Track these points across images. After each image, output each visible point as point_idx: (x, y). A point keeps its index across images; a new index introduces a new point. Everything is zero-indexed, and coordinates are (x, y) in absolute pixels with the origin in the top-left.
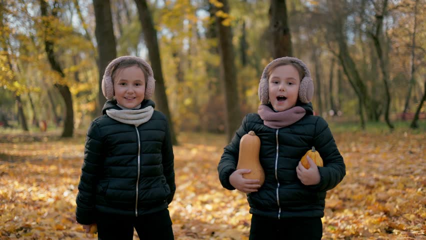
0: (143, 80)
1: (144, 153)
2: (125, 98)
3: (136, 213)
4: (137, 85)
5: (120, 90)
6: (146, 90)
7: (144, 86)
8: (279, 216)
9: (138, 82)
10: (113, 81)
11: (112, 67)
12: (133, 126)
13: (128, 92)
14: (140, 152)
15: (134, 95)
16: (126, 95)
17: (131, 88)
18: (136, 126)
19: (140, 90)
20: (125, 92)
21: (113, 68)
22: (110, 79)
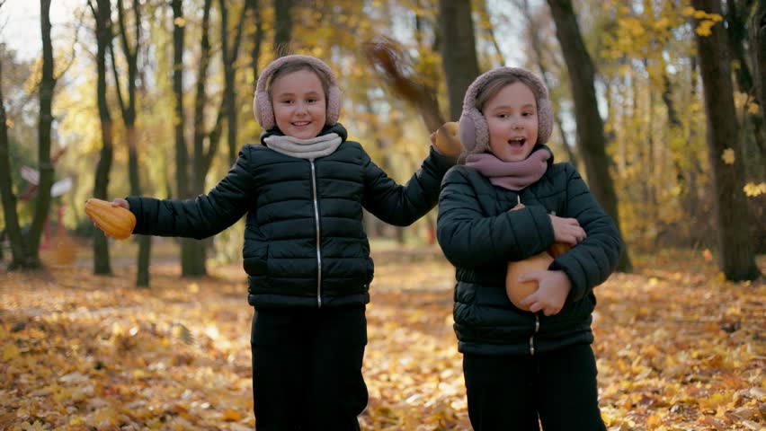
0: (320, 91)
1: (323, 197)
2: (293, 124)
3: (319, 300)
4: (311, 101)
5: (284, 111)
6: (327, 108)
7: (322, 103)
8: (532, 349)
9: (311, 96)
10: (271, 100)
11: (267, 76)
12: (307, 160)
13: (296, 113)
14: (317, 195)
15: (308, 118)
16: (295, 119)
17: (301, 107)
18: (312, 160)
19: (318, 108)
20: (293, 114)
21: (270, 78)
22: (267, 97)
